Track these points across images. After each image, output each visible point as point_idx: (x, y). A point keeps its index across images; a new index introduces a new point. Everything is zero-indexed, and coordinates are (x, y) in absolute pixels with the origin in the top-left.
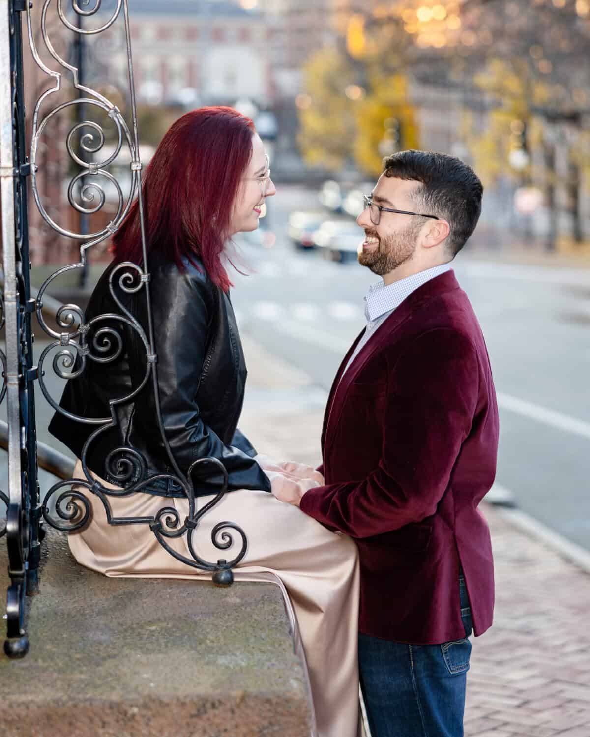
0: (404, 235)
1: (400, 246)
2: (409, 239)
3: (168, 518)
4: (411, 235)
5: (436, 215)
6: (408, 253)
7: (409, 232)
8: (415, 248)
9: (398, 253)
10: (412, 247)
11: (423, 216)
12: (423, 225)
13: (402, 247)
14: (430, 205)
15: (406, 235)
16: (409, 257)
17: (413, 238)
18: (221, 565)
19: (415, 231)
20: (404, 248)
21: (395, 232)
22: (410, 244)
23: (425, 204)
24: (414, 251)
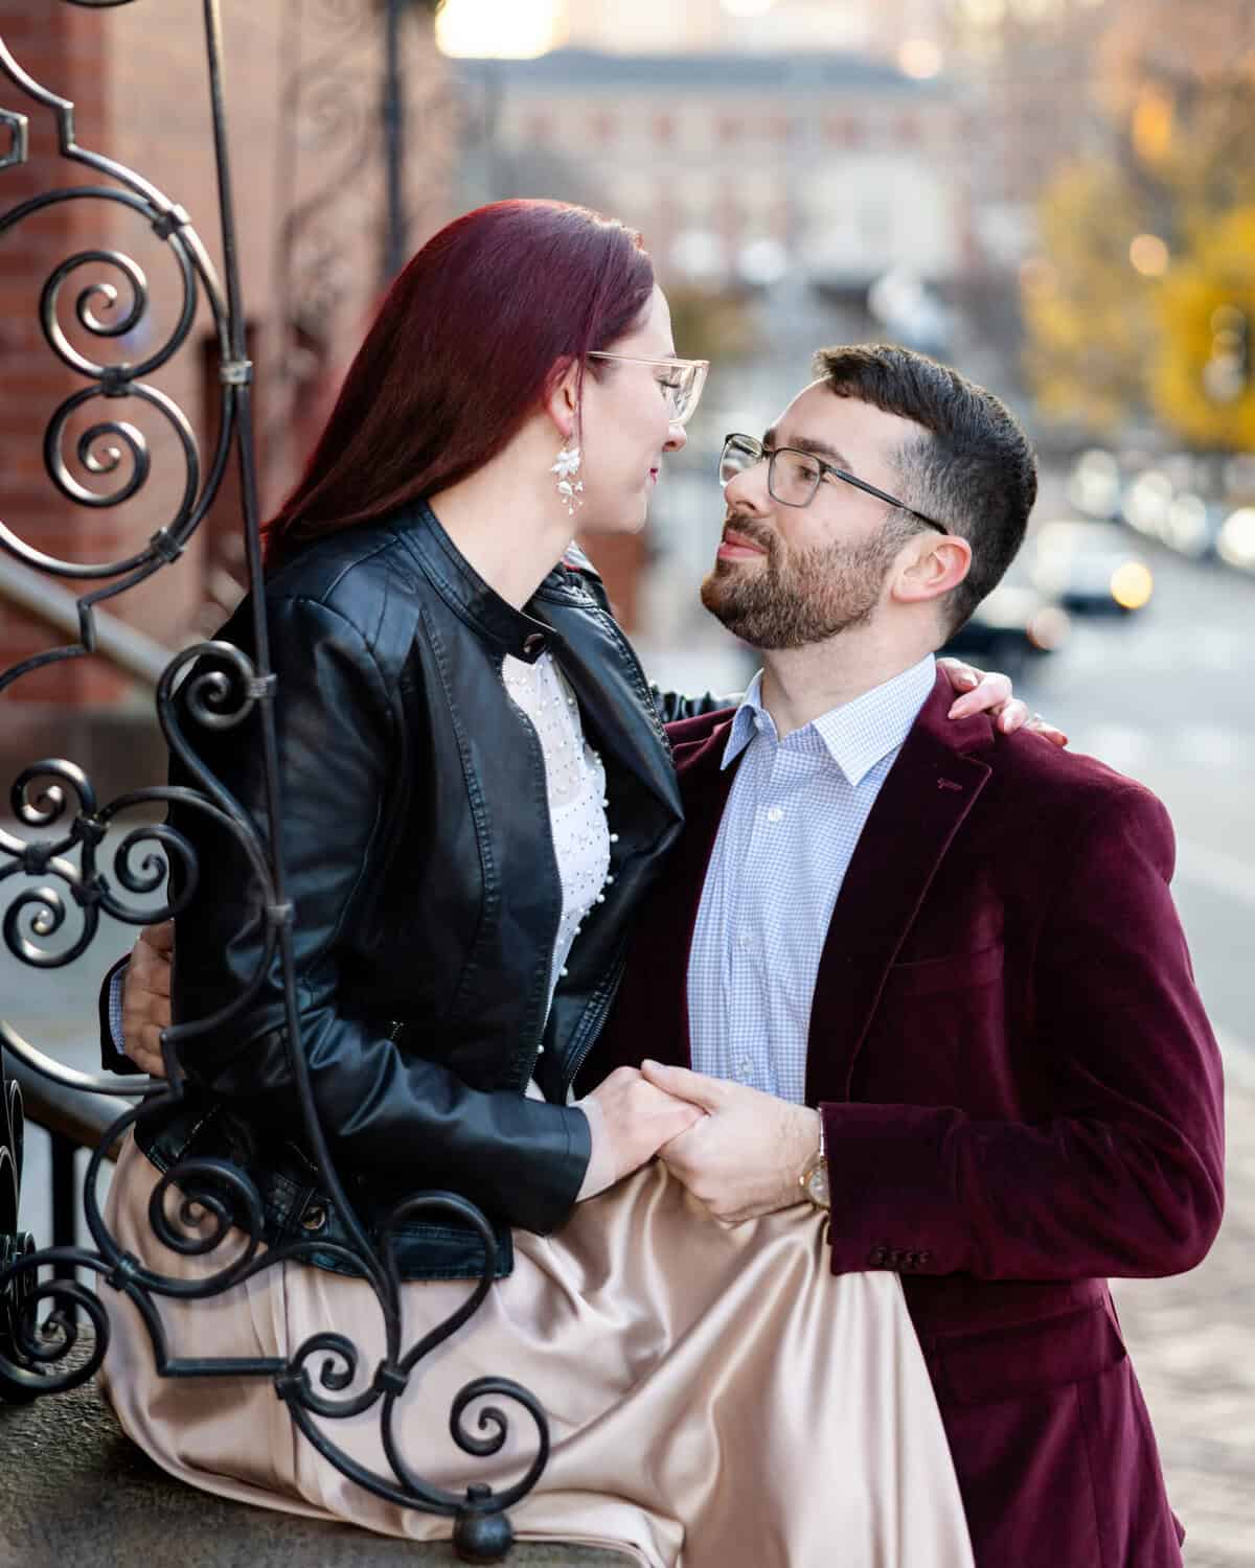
0: (857, 556)
1: (844, 581)
2: (869, 569)
3: (328, 1365)
4: (875, 556)
5: (946, 521)
6: (861, 607)
7: (871, 548)
8: (878, 595)
9: (835, 602)
10: (872, 591)
11: (917, 515)
12: (909, 540)
13: (849, 586)
14: (938, 491)
15: (861, 555)
16: (859, 618)
17: (878, 570)
18: (479, 1501)
19: (887, 551)
20: (851, 590)
21: (836, 543)
22: (868, 583)
23: (927, 483)
24: (875, 603)
